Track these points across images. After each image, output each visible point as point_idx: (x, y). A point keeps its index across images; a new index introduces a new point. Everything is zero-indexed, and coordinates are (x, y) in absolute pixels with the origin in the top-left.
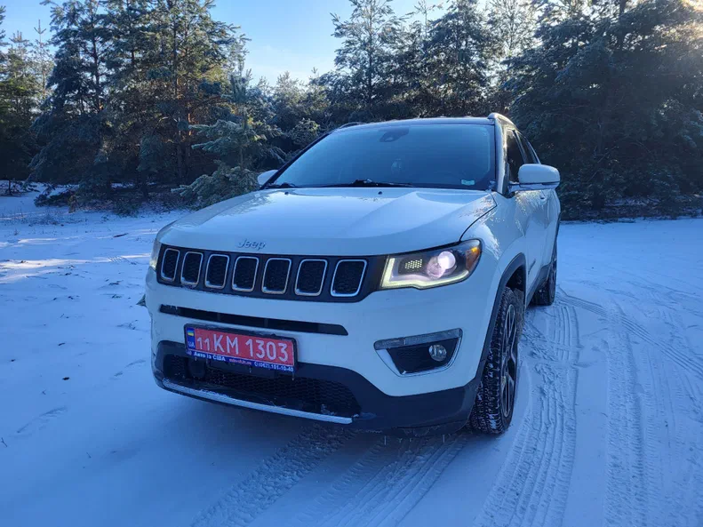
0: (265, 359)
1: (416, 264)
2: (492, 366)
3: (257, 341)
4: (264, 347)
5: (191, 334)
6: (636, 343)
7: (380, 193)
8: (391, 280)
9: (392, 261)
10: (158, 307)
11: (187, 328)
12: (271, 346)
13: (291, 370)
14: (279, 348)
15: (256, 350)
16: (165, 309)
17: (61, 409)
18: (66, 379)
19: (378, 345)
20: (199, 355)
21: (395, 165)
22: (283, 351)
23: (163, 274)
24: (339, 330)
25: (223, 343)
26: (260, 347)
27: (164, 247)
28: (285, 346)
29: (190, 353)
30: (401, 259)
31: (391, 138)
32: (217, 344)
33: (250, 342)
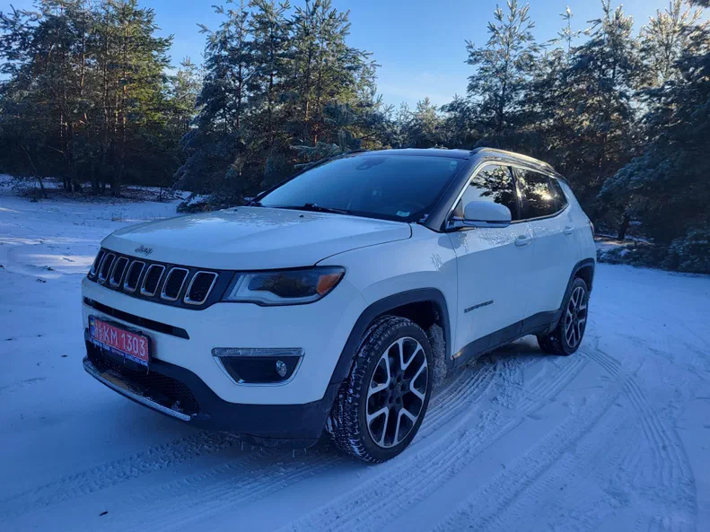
0: (132, 353)
2: (351, 391)
3: (128, 336)
4: (131, 341)
5: (92, 323)
6: (619, 405)
7: (302, 216)
11: (91, 318)
12: (136, 341)
13: (146, 364)
14: (140, 343)
15: (127, 344)
17: (41, 379)
18: (65, 356)
19: (216, 352)
21: (375, 193)
22: (142, 346)
24: (182, 334)
25: (109, 334)
26: (129, 341)
28: (143, 342)
29: (91, 340)
30: (254, 276)
32: (106, 334)
33: (123, 336)
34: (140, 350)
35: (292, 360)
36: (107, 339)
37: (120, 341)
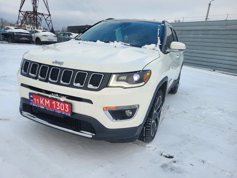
0: (60, 110)
1: (124, 78)
3: (57, 103)
4: (60, 105)
5: (32, 96)
7: (115, 47)
8: (112, 84)
9: (114, 76)
10: (20, 84)
11: (30, 94)
12: (62, 105)
13: (69, 115)
14: (65, 106)
15: (56, 106)
16: (22, 85)
19: (105, 109)
20: (34, 105)
22: (67, 107)
23: (23, 71)
24: (90, 102)
25: (44, 101)
26: (58, 105)
27: (25, 60)
28: (67, 106)
29: (31, 104)
30: (118, 75)
31: (124, 26)
32: (41, 102)
33: (54, 102)
34: (65, 108)
35: (134, 110)
36: (43, 104)
37: (52, 105)
